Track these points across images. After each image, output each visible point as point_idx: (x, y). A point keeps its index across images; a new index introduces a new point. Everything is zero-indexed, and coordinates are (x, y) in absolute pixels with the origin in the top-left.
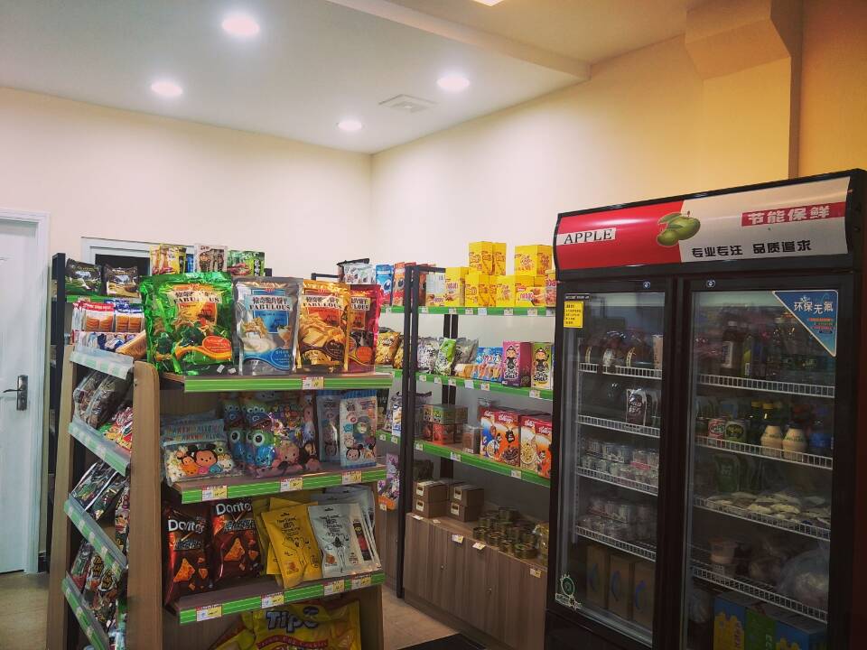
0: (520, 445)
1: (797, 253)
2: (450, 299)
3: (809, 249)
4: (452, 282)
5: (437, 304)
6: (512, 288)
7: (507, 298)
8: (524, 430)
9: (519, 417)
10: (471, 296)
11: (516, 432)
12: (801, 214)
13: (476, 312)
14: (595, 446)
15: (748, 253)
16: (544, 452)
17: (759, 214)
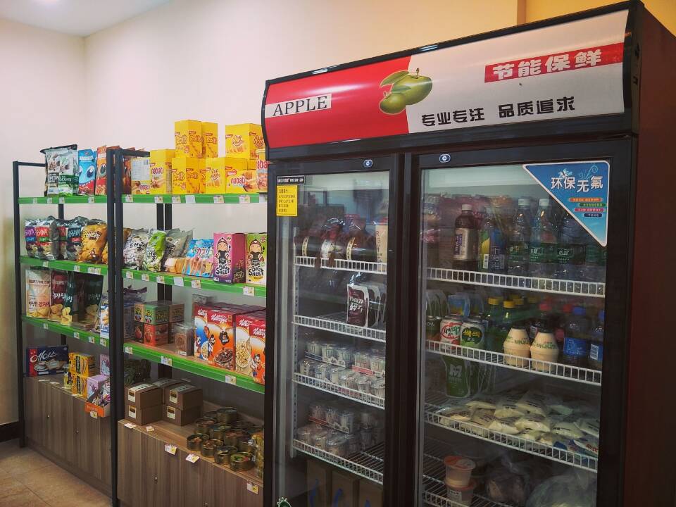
0: (235, 348)
1: (556, 115)
2: (156, 186)
3: (572, 108)
4: (158, 166)
5: (143, 192)
6: (222, 172)
7: (217, 184)
8: (239, 330)
9: (234, 316)
10: (178, 182)
11: (230, 332)
12: (562, 63)
13: (183, 200)
14: (314, 348)
15: (492, 118)
16: (259, 355)
17: (508, 66)
